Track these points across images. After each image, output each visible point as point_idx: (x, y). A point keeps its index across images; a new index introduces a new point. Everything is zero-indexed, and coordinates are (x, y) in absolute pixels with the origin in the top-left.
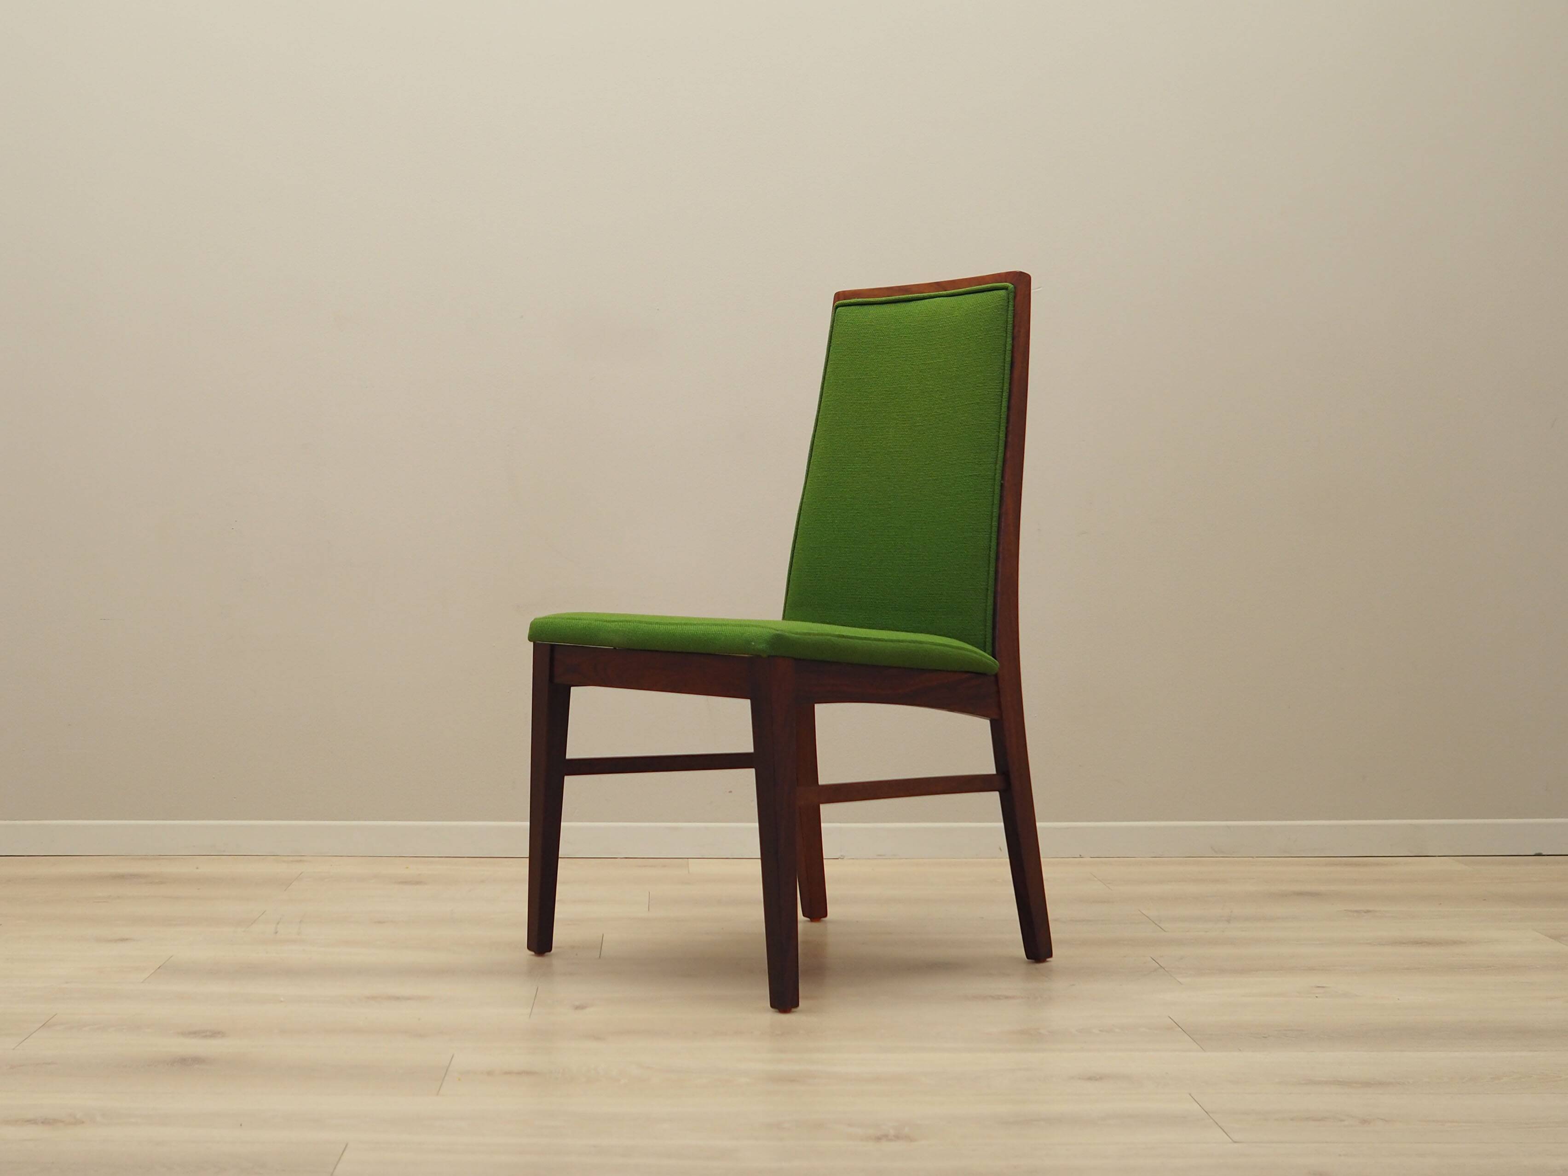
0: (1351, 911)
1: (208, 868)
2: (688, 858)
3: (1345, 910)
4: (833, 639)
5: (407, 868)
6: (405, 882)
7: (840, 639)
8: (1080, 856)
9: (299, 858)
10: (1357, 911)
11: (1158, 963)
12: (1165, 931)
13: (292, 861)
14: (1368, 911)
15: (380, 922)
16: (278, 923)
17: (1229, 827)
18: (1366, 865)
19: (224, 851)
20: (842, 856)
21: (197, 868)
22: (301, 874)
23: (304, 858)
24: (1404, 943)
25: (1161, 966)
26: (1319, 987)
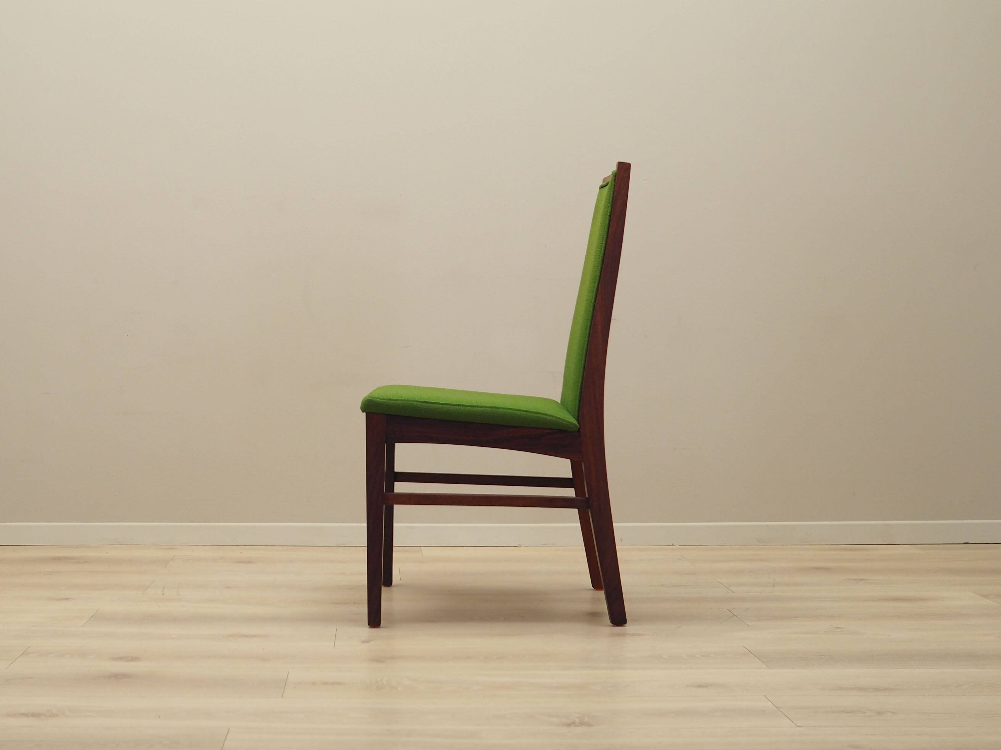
0: (851, 579)
1: (113, 553)
2: (421, 546)
3: (848, 579)
4: (415, 403)
5: (241, 553)
6: (242, 562)
7: (423, 404)
8: (672, 544)
9: (170, 547)
10: (855, 580)
11: (732, 613)
12: (734, 593)
13: (167, 549)
14: (862, 580)
15: (228, 587)
16: (164, 588)
17: (767, 526)
18: (855, 550)
19: (123, 542)
20: (519, 545)
21: (107, 553)
22: (174, 557)
23: (174, 547)
24: (888, 600)
25: (734, 615)
26: (837, 628)
